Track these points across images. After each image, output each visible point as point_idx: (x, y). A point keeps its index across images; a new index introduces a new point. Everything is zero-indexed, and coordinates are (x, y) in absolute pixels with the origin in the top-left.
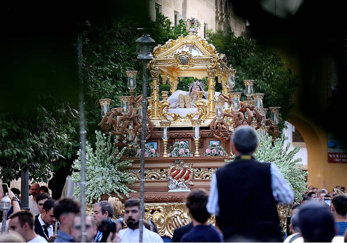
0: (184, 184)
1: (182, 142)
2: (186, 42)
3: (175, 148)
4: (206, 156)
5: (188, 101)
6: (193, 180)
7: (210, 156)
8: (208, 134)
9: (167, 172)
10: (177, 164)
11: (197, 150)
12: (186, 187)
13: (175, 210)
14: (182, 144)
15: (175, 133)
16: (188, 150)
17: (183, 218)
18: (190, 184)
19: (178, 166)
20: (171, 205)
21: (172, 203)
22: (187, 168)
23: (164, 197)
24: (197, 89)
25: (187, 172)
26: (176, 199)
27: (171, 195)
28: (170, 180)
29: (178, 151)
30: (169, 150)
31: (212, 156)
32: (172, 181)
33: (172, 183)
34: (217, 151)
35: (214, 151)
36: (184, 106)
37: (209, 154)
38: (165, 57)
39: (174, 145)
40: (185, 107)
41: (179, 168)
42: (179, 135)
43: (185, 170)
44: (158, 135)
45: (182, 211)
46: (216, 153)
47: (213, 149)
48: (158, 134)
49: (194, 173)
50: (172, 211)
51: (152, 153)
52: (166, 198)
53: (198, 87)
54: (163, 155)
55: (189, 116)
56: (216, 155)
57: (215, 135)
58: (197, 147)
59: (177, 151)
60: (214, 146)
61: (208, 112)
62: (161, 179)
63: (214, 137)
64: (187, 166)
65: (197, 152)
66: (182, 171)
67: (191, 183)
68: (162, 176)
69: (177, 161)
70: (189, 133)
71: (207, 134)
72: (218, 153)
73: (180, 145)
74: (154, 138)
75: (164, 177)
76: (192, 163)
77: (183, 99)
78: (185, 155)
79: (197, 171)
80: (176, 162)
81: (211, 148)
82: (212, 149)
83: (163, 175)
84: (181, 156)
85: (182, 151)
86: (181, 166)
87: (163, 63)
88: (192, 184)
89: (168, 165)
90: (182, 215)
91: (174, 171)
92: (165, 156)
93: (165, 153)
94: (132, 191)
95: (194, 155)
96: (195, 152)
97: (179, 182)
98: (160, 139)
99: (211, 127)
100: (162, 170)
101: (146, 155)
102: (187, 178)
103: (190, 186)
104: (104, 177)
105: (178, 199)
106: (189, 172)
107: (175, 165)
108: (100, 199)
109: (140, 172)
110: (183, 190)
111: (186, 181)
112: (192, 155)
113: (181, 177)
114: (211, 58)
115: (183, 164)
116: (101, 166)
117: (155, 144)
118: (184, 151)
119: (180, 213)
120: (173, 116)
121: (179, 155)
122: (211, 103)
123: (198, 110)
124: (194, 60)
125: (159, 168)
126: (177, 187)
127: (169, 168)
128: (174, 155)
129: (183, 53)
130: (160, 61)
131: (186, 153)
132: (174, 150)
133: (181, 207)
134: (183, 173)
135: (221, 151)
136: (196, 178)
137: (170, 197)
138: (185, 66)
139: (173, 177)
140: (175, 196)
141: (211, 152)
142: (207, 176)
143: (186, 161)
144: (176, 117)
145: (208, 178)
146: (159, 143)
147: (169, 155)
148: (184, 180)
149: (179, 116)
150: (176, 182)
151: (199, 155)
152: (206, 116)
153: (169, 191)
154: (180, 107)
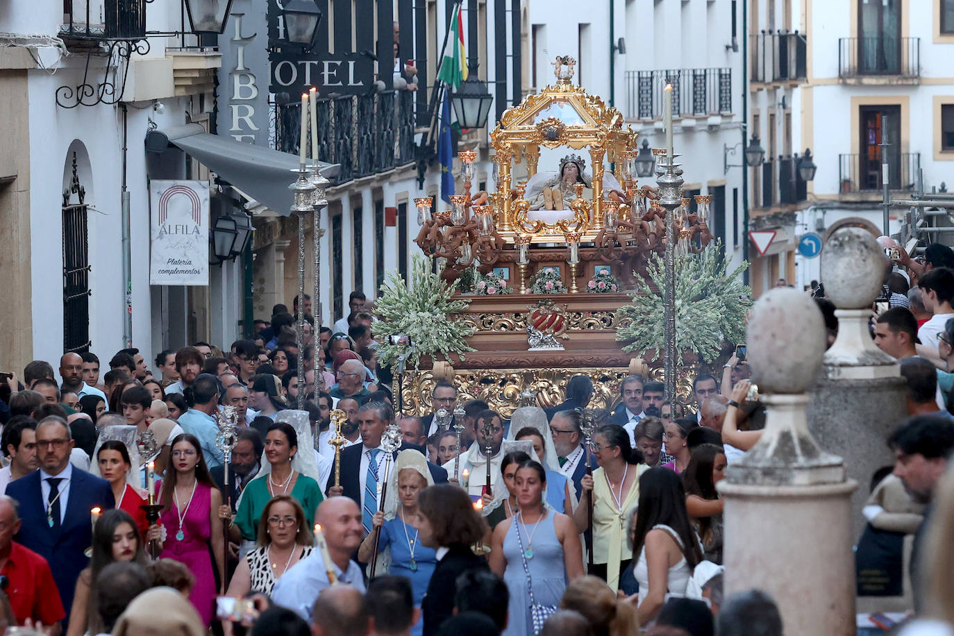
0: (553, 337)
1: (550, 270)
2: (555, 97)
3: (539, 280)
4: (588, 292)
5: (558, 199)
7: (595, 292)
8: (592, 255)
9: (526, 318)
10: (541, 305)
11: (574, 282)
12: (557, 343)
13: (540, 379)
14: (549, 273)
15: (537, 254)
16: (559, 283)
17: (551, 392)
18: (564, 338)
19: (544, 309)
20: (533, 371)
21: (534, 369)
22: (558, 312)
23: (522, 360)
24: (573, 169)
25: (558, 318)
26: (541, 362)
27: (533, 356)
28: (530, 331)
29: (544, 284)
30: (530, 283)
31: (599, 292)
32: (535, 334)
33: (534, 337)
34: (607, 285)
35: (602, 285)
36: (551, 207)
37: (594, 289)
38: (521, 127)
39: (537, 275)
40: (554, 209)
41: (545, 312)
42: (544, 257)
43: (555, 314)
44: (511, 257)
45: (551, 382)
46: (605, 288)
47: (600, 281)
48: (510, 255)
49: (570, 320)
50: (535, 382)
51: (501, 288)
52: (525, 360)
53: (574, 165)
54: (519, 290)
55: (562, 225)
56: (605, 291)
57: (602, 257)
58: (574, 278)
59: (541, 285)
60: (602, 276)
61: (591, 219)
62: (516, 330)
63: (601, 260)
64: (558, 309)
65: (574, 286)
66: (550, 316)
67: (565, 336)
68: (518, 325)
70: (561, 254)
71: (590, 255)
72: (609, 288)
73: (547, 273)
74: (504, 261)
75: (521, 327)
76: (565, 305)
77: (551, 196)
78: (555, 292)
79: (575, 317)
80: (540, 302)
81: (597, 279)
82: (598, 281)
83: (519, 323)
84: (549, 293)
85: (549, 284)
86: (548, 309)
87: (518, 138)
88: (566, 338)
89: (528, 307)
90: (550, 388)
91: (537, 316)
92: (523, 292)
93: (523, 287)
94: (470, 349)
95: (569, 289)
96: (572, 286)
97: (545, 334)
98: (514, 263)
99: (597, 244)
100: (517, 315)
101: (492, 290)
102: (558, 328)
103: (564, 342)
104: (424, 328)
105: (544, 362)
106: (562, 318)
107: (539, 307)
108: (418, 363)
109: (482, 318)
110: (554, 349)
111: (556, 333)
112: (565, 291)
113: (548, 327)
114: (596, 131)
115: (552, 305)
116: (419, 309)
117: (506, 271)
118: (553, 285)
119: (546, 383)
120: (535, 225)
121: (545, 291)
122: (597, 203)
123: (576, 215)
124: (569, 132)
125: (512, 312)
126: (543, 342)
127: (529, 311)
128: (537, 291)
129: (550, 122)
130: (513, 134)
131: (557, 288)
132: (537, 282)
133: (548, 376)
134: (552, 320)
135: (613, 285)
136: (573, 328)
137: (531, 359)
138: (553, 142)
139: (536, 327)
140: (540, 358)
141: (597, 287)
142: (590, 325)
143: (557, 300)
144: (540, 227)
145: (592, 328)
146: (512, 268)
147: (528, 291)
148: (553, 331)
149: (544, 225)
150: (540, 335)
151: (577, 290)
152: (589, 224)
153: (530, 350)
154: (546, 209)
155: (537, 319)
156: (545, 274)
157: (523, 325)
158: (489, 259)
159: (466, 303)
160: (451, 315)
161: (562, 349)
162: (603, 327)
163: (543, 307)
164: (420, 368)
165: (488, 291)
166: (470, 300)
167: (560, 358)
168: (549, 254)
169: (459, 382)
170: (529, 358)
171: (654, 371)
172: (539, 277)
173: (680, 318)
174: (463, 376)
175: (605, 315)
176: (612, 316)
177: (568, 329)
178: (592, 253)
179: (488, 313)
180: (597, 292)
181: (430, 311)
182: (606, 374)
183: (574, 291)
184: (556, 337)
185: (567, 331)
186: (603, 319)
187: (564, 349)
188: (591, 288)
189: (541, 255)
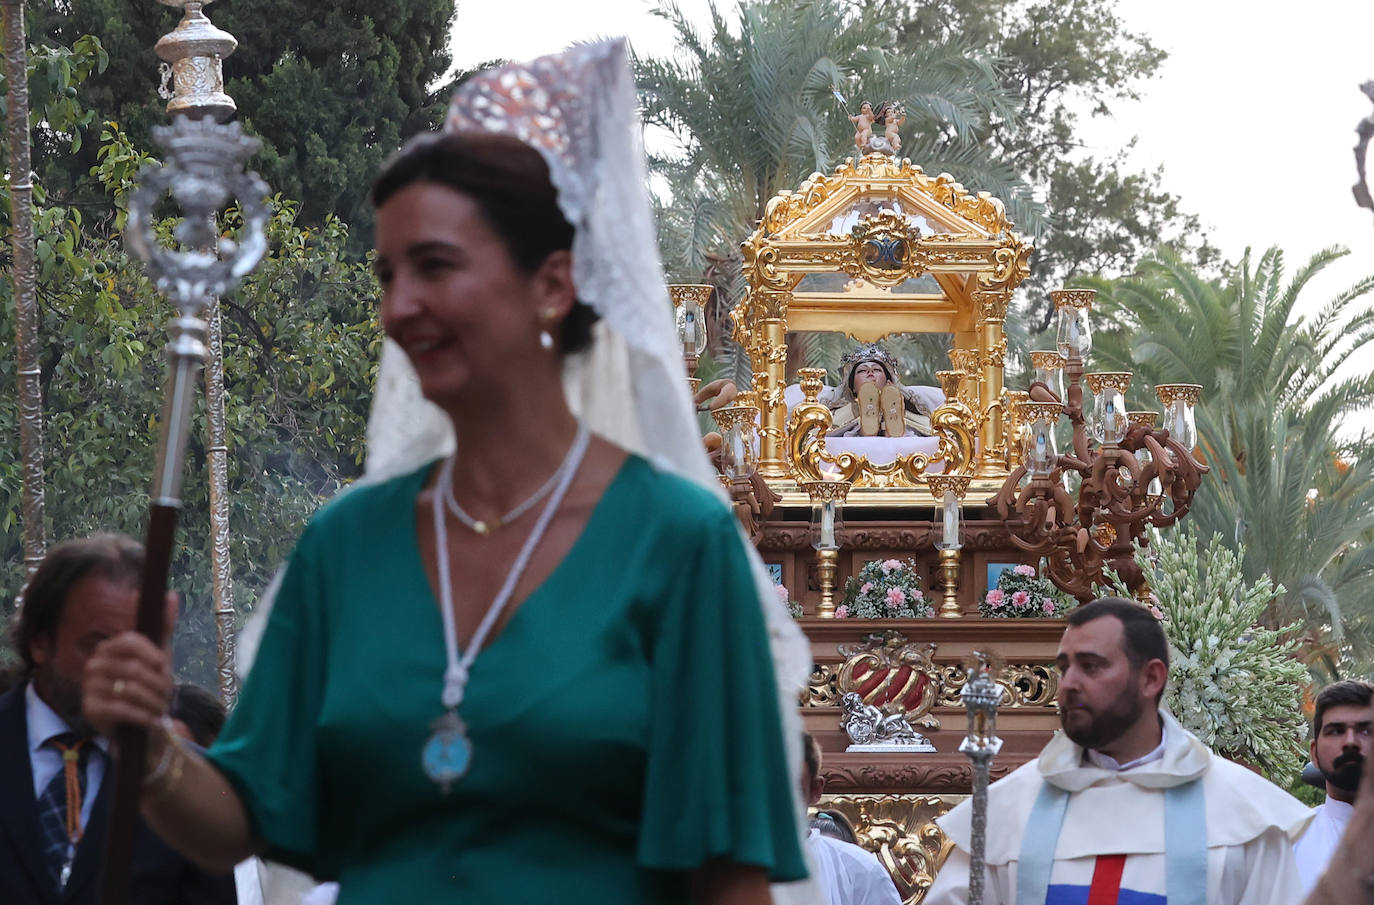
0: (904, 722)
1: (894, 563)
2: (868, 187)
3: (869, 586)
4: (987, 615)
5: (894, 410)
6: (937, 709)
7: (1005, 616)
8: (985, 535)
9: (834, 678)
10: (875, 644)
11: (950, 593)
12: (915, 734)
13: (875, 821)
14: (892, 571)
15: (858, 530)
16: (917, 595)
17: (903, 851)
18: (927, 726)
19: (881, 655)
20: (859, 801)
21: (861, 796)
22: (914, 662)
23: (835, 772)
25: (913, 677)
26: (882, 779)
27: (862, 764)
28: (852, 705)
29: (882, 595)
30: (845, 594)
31: (1014, 616)
32: (862, 712)
33: (860, 719)
34: (1032, 599)
35: (1021, 600)
36: (876, 430)
37: (1003, 609)
38: (813, 236)
39: (862, 574)
40: (881, 433)
41: (884, 663)
42: (869, 538)
43: (906, 667)
44: (789, 536)
45: (901, 827)
46: (1029, 606)
47: (1016, 590)
48: (787, 532)
49: (942, 682)
50: (864, 825)
52: (842, 773)
54: (819, 610)
55: (909, 468)
56: (1028, 612)
57: (1015, 539)
58: (950, 584)
59: (876, 595)
60: (1022, 578)
61: (978, 455)
62: (812, 706)
64: (913, 656)
65: (951, 603)
66: (893, 673)
67: (929, 721)
68: (816, 692)
69: (875, 635)
70: (908, 531)
71: (980, 535)
72: (1038, 607)
73: (887, 572)
74: (771, 546)
75: (823, 698)
76: (933, 645)
77: (875, 402)
78: (908, 613)
79: (953, 675)
80: (872, 637)
81: (1007, 587)
82: (1011, 591)
83: (820, 689)
84: (894, 616)
85: (895, 595)
86: (891, 655)
87: (807, 261)
88: (933, 724)
89: (841, 650)
90: (901, 842)
91: (864, 672)
92: (826, 615)
93: (827, 602)
95: (939, 610)
96: (944, 602)
97: (886, 714)
98: (806, 547)
99: (1002, 509)
100: (815, 668)
102: (911, 702)
103: (928, 732)
105: (889, 778)
106: (924, 678)
107: (868, 651)
110: (906, 747)
111: (909, 714)
112: (931, 613)
113: (890, 698)
114: (993, 247)
115: (900, 647)
117: (779, 567)
118: (903, 596)
119: (892, 832)
120: (846, 464)
121: (885, 612)
122: (991, 416)
123: (942, 443)
124: (927, 250)
126: (882, 733)
127: (844, 661)
128: (866, 611)
129: (883, 223)
130: (794, 251)
131: (912, 604)
132: (864, 590)
133: (896, 811)
134: (899, 682)
135: (1047, 600)
136: (947, 702)
137: (857, 771)
138: (889, 272)
139: (863, 692)
140: (878, 767)
141: (1010, 603)
143: (913, 635)
144: (856, 469)
146: (790, 567)
147: (843, 610)
148: (901, 708)
149: (865, 465)
150: (875, 715)
151: (958, 611)
152: (972, 466)
153: (852, 749)
154: (860, 434)
155: (865, 677)
156: (881, 575)
157: (829, 694)
161: (928, 748)
162: (1020, 701)
163: (877, 651)
167: (926, 768)
168: (880, 531)
170: (851, 769)
172: (868, 579)
173: (1214, 678)
175: (1026, 672)
176: (1043, 675)
177: (936, 705)
178: (983, 531)
180: (1010, 615)
183: (951, 614)
184: (908, 721)
185: (935, 709)
186: (1022, 679)
187: (934, 750)
188: (994, 607)
189: (863, 536)
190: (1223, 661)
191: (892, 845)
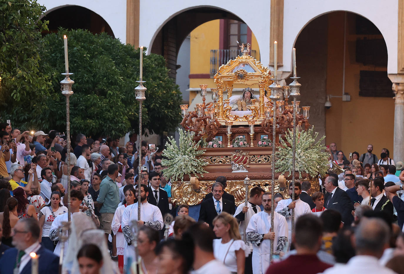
0: (243, 167)
1: (241, 137)
2: (242, 61)
3: (236, 141)
5: (244, 106)
6: (250, 164)
9: (230, 158)
10: (237, 152)
11: (252, 142)
12: (245, 169)
13: (237, 185)
16: (246, 143)
17: (242, 191)
19: (239, 154)
20: (234, 182)
23: (229, 176)
24: (249, 94)
25: (245, 158)
26: (238, 178)
28: (233, 164)
30: (232, 143)
31: (263, 146)
33: (234, 166)
36: (241, 109)
37: (261, 145)
38: (228, 74)
39: (235, 139)
40: (242, 110)
43: (244, 156)
45: (242, 186)
46: (266, 144)
47: (264, 141)
48: (223, 130)
49: (250, 159)
50: (235, 186)
51: (219, 145)
52: (231, 177)
53: (249, 92)
54: (227, 146)
55: (246, 117)
56: (266, 146)
57: (265, 131)
58: (252, 140)
59: (238, 143)
60: (265, 139)
61: (259, 114)
62: (226, 163)
63: (264, 132)
64: (245, 154)
65: (252, 144)
66: (241, 157)
67: (248, 166)
69: (238, 150)
70: (246, 130)
72: (268, 144)
74: (220, 133)
75: (228, 162)
76: (248, 152)
77: (241, 104)
78: (244, 146)
79: (252, 157)
81: (262, 141)
83: (228, 160)
84: (241, 147)
85: (241, 143)
86: (241, 154)
87: (227, 79)
89: (231, 153)
90: (242, 189)
92: (228, 147)
93: (229, 144)
94: (206, 172)
95: (250, 145)
97: (239, 165)
98: (225, 134)
99: (262, 125)
100: (227, 156)
101: (215, 146)
102: (245, 162)
103: (248, 169)
104: (185, 162)
106: (247, 158)
107: (236, 153)
108: (183, 178)
109: (211, 158)
110: (243, 171)
111: (244, 165)
112: (248, 146)
113: (241, 162)
114: (261, 75)
115: (242, 152)
116: (183, 154)
117: (221, 137)
118: (243, 143)
119: (240, 187)
120: (234, 117)
121: (239, 146)
122: (262, 107)
123: (252, 113)
124: (249, 76)
125: (224, 155)
126: (238, 169)
127: (232, 155)
128: (236, 146)
129: (241, 71)
130: (224, 77)
131: (244, 145)
132: (236, 142)
133: (241, 183)
134: (242, 159)
135: (270, 143)
136: (251, 162)
137: (233, 176)
138: (242, 80)
139: (235, 162)
140: (237, 175)
141: (263, 144)
142: (259, 161)
143: (244, 150)
144: (236, 118)
145: (260, 162)
146: (224, 136)
147: (232, 146)
148: (243, 164)
149: (238, 117)
150: (237, 165)
151: (254, 145)
152: (258, 117)
153: (233, 172)
154: (238, 110)
155: (236, 158)
156: (239, 139)
158: (214, 132)
159: (204, 151)
160: (197, 157)
162: (265, 162)
164: (184, 180)
165: (214, 146)
166: (206, 150)
167: (246, 175)
168: (240, 130)
169: (201, 186)
171: (289, 181)
172: (236, 140)
173: (300, 158)
174: (203, 184)
175: (266, 157)
176: (269, 157)
177: (249, 163)
178: (259, 129)
179: (213, 156)
181: (188, 155)
182: (267, 183)
183: (252, 146)
185: (249, 164)
186: (265, 158)
187: (248, 172)
188: (260, 145)
189: (237, 131)
190: (301, 154)
191: (240, 189)
